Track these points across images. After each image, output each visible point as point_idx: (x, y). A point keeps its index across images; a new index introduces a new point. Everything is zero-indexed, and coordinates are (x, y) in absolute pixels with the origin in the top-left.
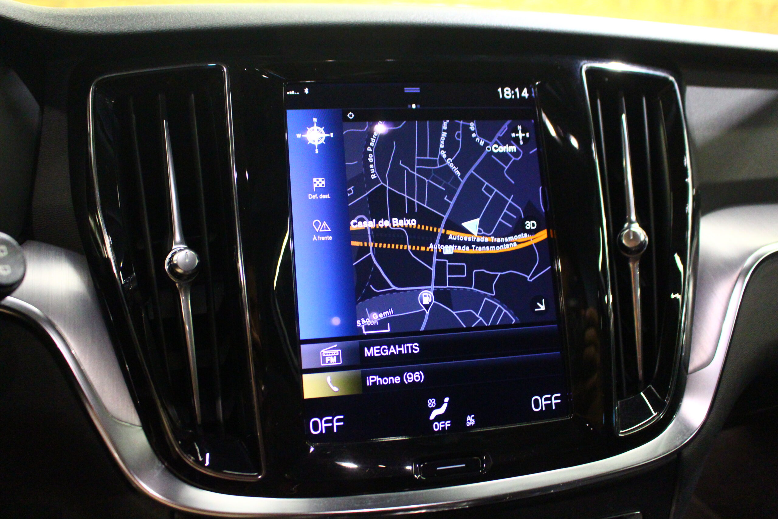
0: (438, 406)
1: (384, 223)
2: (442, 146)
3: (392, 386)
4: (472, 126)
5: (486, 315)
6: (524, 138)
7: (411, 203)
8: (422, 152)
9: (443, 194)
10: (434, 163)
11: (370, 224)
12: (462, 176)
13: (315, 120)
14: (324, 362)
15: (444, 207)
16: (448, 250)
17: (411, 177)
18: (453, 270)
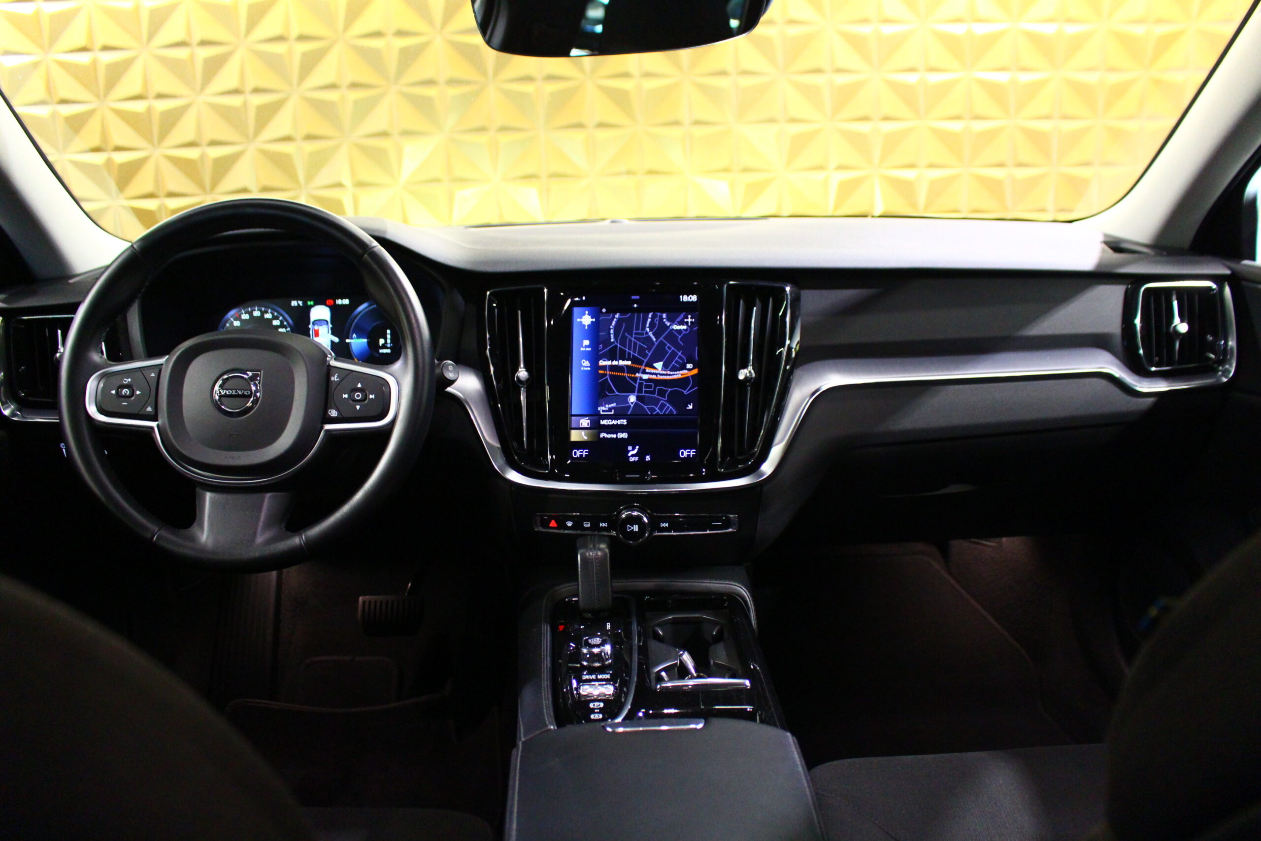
0: (633, 449)
1: (615, 363)
2: (647, 326)
3: (612, 438)
4: (664, 316)
5: (661, 409)
6: (691, 322)
7: (629, 354)
8: (637, 329)
9: (645, 349)
10: (643, 334)
11: (609, 363)
12: (656, 341)
13: (587, 312)
14: (582, 425)
15: (645, 356)
16: (645, 377)
17: (630, 341)
18: (647, 386)
